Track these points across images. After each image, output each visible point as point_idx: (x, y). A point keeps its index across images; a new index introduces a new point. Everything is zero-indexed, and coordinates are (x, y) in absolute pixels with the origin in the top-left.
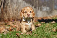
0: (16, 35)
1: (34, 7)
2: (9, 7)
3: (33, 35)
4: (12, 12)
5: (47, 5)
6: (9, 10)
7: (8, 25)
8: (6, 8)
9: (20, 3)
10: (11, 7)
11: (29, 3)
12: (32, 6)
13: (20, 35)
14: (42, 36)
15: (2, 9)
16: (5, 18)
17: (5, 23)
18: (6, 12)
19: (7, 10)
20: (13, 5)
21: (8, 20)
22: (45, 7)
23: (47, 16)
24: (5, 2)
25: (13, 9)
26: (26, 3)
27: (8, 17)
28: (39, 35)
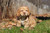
0: (20, 30)
1: (35, 5)
2: (13, 6)
3: (35, 30)
4: (16, 10)
5: (47, 4)
6: (13, 8)
7: (13, 21)
8: (11, 6)
9: (23, 2)
10: (15, 5)
11: (31, 2)
12: (34, 4)
13: (24, 30)
14: (44, 31)
15: (7, 8)
16: (10, 15)
17: (9, 20)
18: (11, 10)
19: (12, 9)
20: (17, 4)
21: (12, 17)
22: (45, 5)
23: (47, 13)
24: (10, 1)
25: (17, 7)
26: (28, 2)
27: (12, 14)
28: (41, 30)
